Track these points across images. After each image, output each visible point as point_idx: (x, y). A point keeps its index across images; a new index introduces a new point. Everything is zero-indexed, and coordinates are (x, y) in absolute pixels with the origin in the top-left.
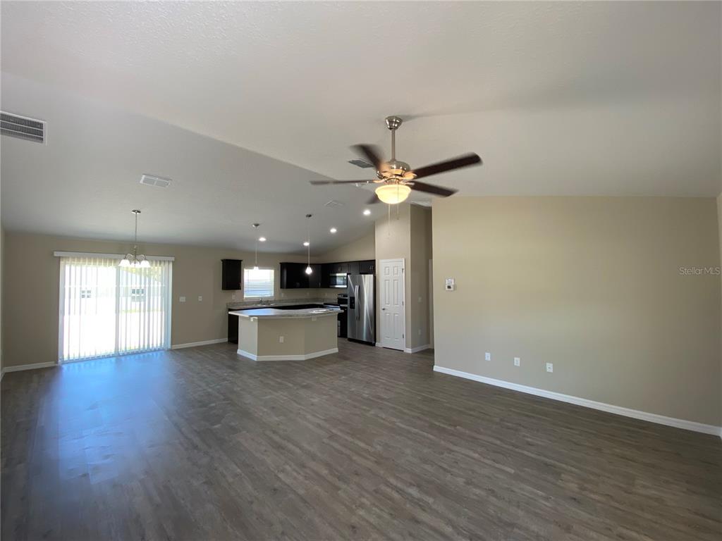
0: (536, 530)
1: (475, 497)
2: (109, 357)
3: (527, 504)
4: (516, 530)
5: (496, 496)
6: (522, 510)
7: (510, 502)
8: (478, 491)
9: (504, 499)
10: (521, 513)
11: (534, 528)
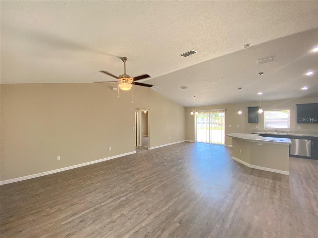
0: (87, 229)
1: (113, 214)
2: (206, 143)
3: (100, 233)
4: (91, 222)
5: (110, 222)
6: (98, 229)
7: (105, 226)
8: (116, 216)
9: (108, 224)
10: (97, 227)
11: (88, 229)
